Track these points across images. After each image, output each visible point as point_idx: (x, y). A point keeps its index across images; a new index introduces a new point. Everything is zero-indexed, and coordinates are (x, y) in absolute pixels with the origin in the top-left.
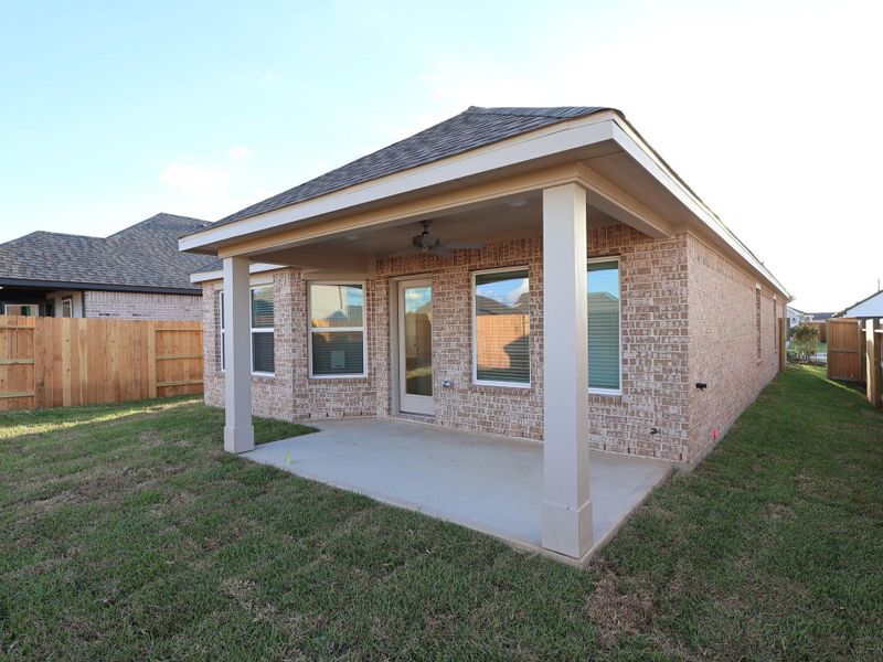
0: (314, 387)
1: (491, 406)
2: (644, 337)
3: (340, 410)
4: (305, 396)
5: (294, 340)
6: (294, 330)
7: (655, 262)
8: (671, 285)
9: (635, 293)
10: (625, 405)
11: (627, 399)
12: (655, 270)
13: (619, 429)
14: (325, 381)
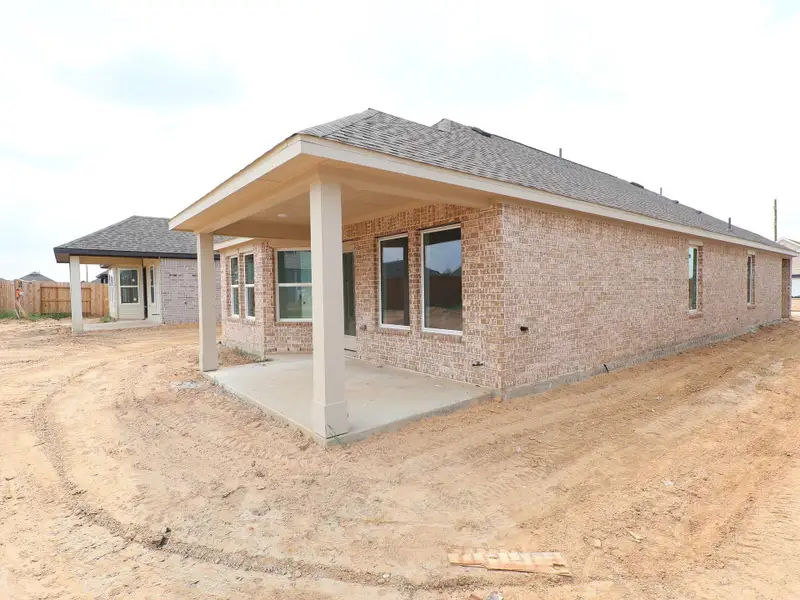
0: (278, 328)
1: (388, 344)
2: (475, 289)
3: (297, 346)
4: (273, 335)
5: (264, 293)
6: (264, 286)
7: (481, 228)
8: (490, 246)
9: (470, 253)
10: (464, 343)
11: (466, 339)
12: (481, 235)
13: (461, 363)
14: (289, 324)
